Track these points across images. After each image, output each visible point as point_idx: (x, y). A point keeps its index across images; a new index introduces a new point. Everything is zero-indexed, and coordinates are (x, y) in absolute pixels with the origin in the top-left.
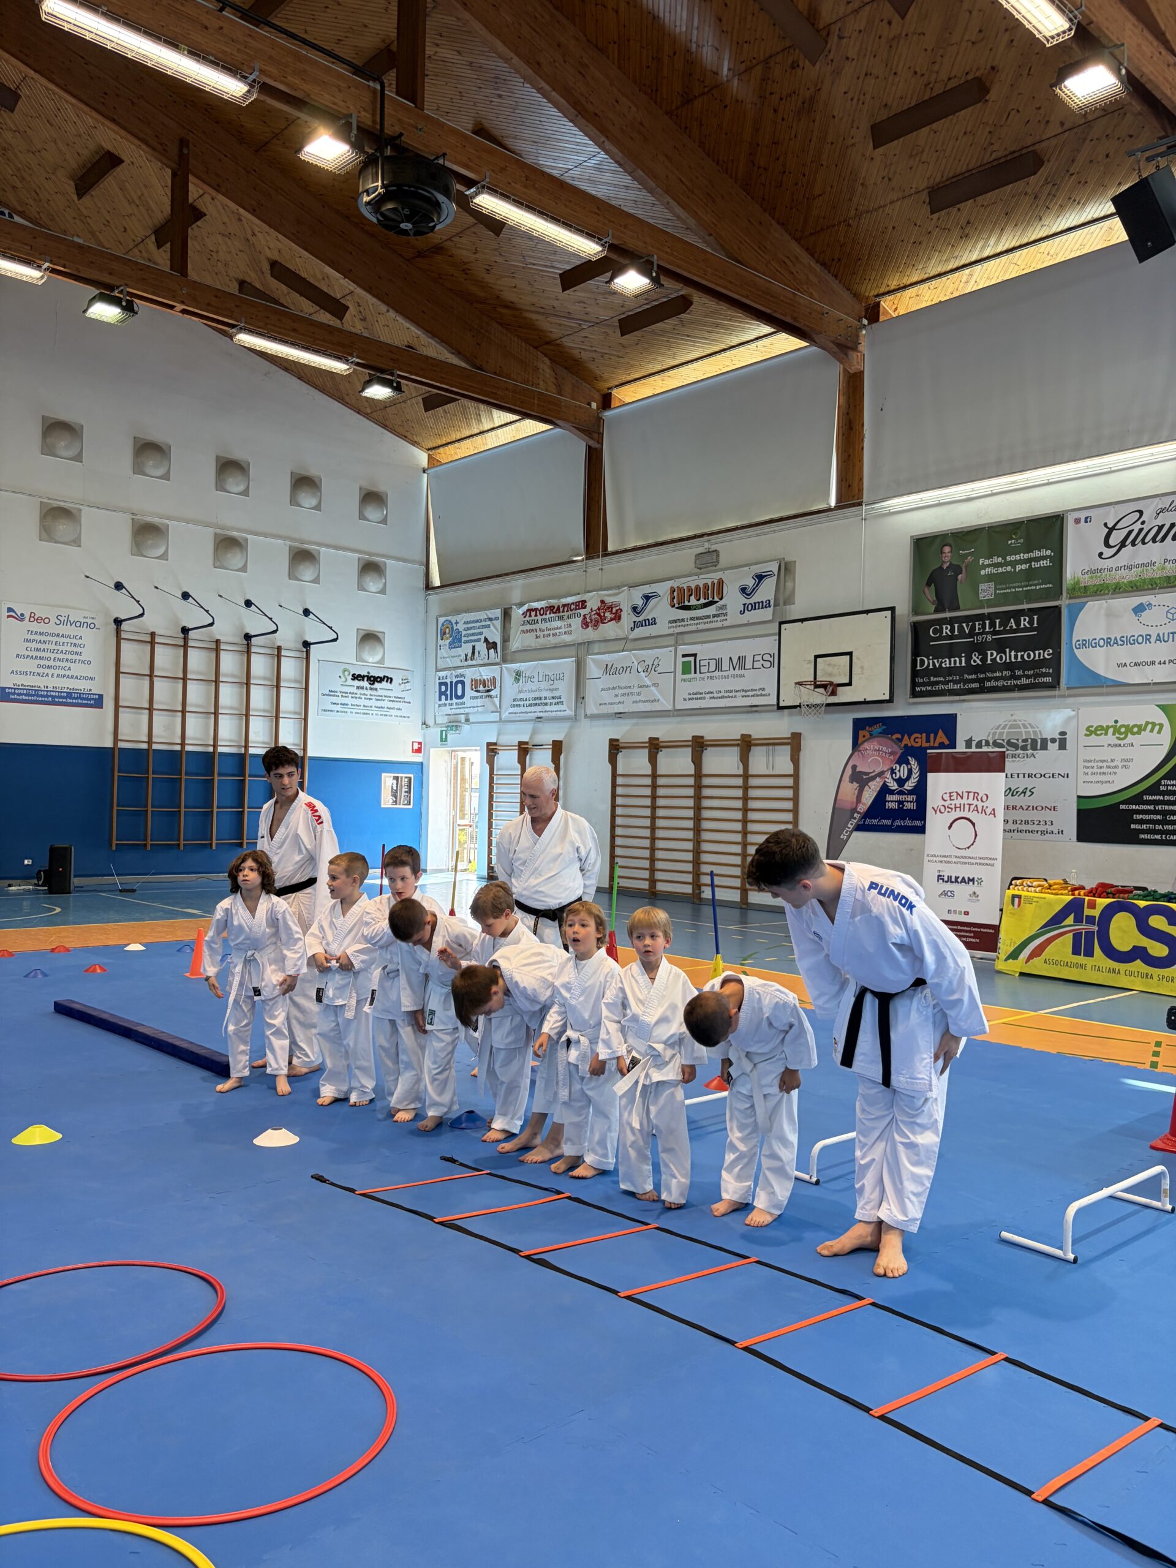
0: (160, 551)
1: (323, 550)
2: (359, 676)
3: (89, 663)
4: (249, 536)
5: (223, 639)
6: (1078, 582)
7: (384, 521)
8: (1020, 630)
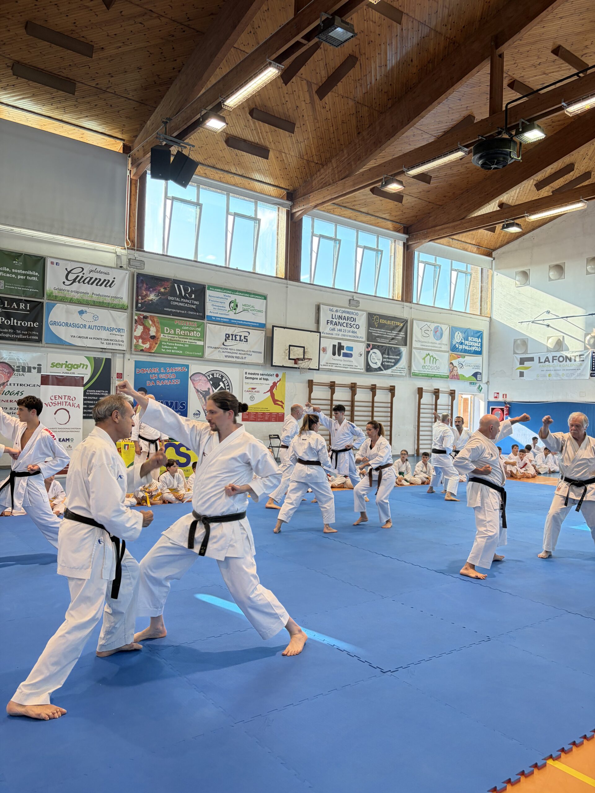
6: (52, 293)
8: (18, 309)
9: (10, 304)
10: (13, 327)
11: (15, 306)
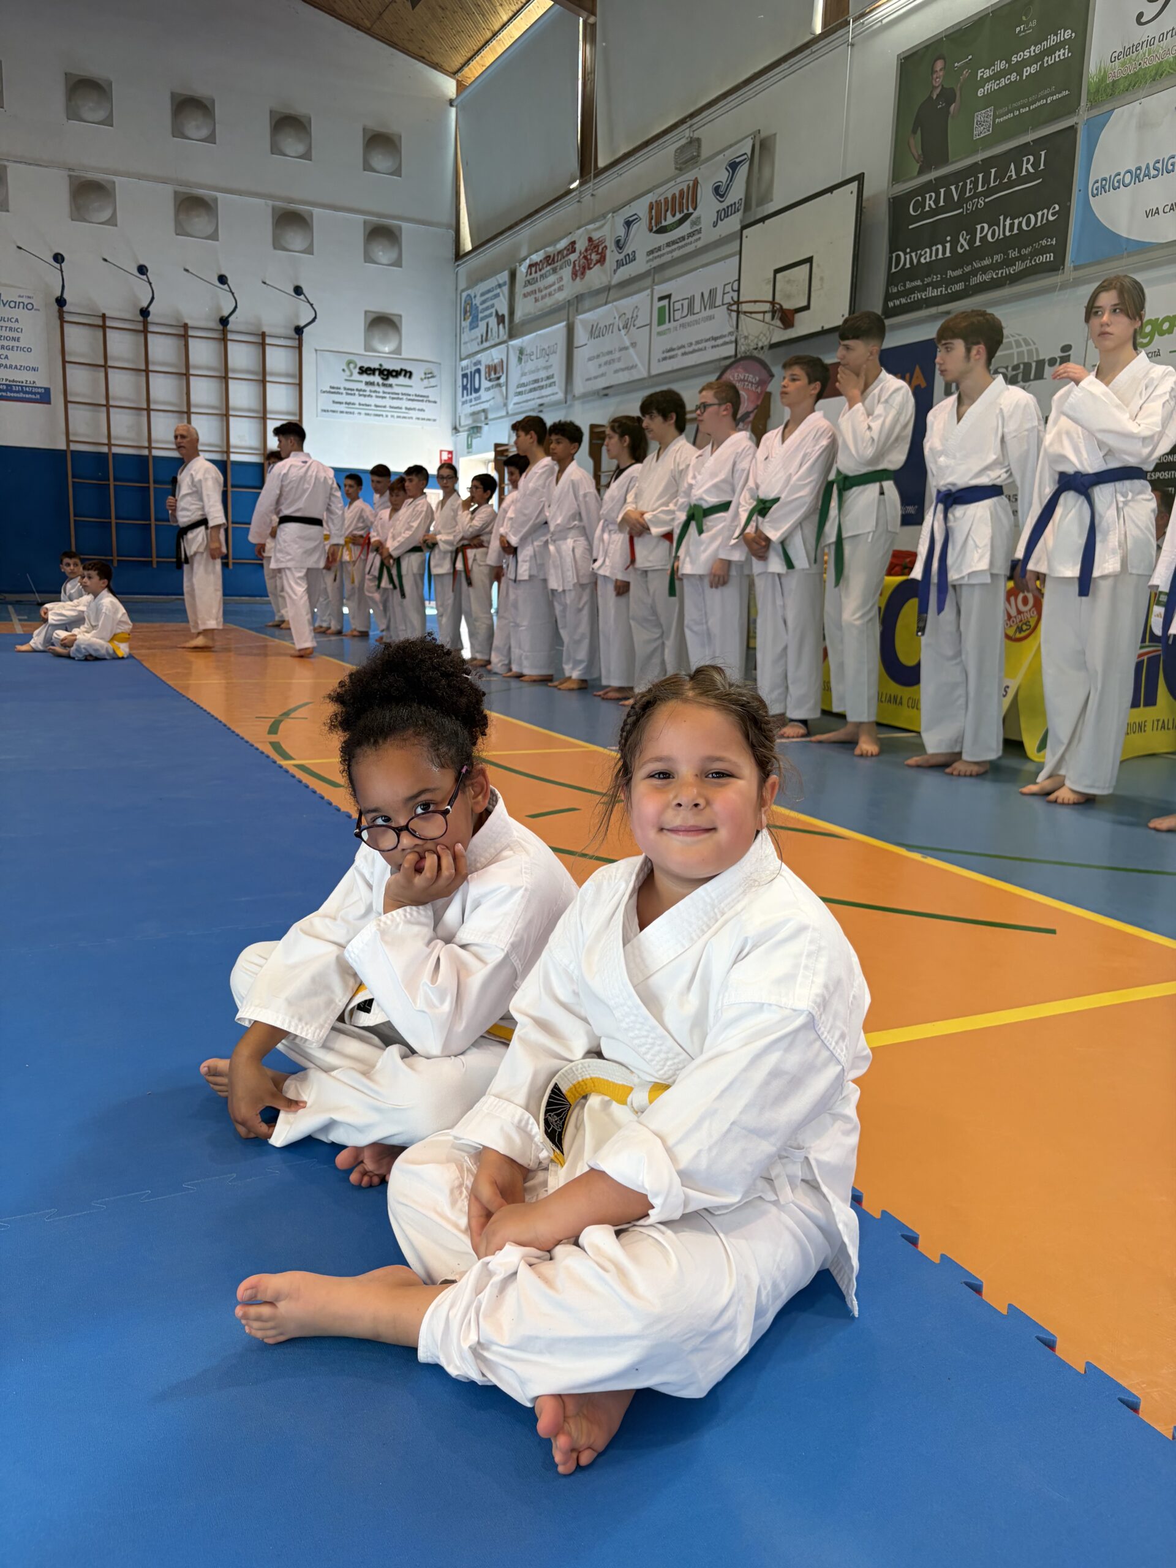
0: (106, 215)
1: (316, 211)
2: (369, 369)
3: (29, 350)
4: (219, 195)
5: (190, 323)
6: (1104, 77)
7: (397, 172)
8: (1021, 180)
9: (1002, 173)
10: (1004, 245)
11: (1013, 173)
